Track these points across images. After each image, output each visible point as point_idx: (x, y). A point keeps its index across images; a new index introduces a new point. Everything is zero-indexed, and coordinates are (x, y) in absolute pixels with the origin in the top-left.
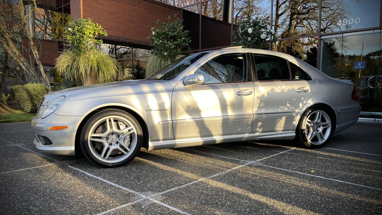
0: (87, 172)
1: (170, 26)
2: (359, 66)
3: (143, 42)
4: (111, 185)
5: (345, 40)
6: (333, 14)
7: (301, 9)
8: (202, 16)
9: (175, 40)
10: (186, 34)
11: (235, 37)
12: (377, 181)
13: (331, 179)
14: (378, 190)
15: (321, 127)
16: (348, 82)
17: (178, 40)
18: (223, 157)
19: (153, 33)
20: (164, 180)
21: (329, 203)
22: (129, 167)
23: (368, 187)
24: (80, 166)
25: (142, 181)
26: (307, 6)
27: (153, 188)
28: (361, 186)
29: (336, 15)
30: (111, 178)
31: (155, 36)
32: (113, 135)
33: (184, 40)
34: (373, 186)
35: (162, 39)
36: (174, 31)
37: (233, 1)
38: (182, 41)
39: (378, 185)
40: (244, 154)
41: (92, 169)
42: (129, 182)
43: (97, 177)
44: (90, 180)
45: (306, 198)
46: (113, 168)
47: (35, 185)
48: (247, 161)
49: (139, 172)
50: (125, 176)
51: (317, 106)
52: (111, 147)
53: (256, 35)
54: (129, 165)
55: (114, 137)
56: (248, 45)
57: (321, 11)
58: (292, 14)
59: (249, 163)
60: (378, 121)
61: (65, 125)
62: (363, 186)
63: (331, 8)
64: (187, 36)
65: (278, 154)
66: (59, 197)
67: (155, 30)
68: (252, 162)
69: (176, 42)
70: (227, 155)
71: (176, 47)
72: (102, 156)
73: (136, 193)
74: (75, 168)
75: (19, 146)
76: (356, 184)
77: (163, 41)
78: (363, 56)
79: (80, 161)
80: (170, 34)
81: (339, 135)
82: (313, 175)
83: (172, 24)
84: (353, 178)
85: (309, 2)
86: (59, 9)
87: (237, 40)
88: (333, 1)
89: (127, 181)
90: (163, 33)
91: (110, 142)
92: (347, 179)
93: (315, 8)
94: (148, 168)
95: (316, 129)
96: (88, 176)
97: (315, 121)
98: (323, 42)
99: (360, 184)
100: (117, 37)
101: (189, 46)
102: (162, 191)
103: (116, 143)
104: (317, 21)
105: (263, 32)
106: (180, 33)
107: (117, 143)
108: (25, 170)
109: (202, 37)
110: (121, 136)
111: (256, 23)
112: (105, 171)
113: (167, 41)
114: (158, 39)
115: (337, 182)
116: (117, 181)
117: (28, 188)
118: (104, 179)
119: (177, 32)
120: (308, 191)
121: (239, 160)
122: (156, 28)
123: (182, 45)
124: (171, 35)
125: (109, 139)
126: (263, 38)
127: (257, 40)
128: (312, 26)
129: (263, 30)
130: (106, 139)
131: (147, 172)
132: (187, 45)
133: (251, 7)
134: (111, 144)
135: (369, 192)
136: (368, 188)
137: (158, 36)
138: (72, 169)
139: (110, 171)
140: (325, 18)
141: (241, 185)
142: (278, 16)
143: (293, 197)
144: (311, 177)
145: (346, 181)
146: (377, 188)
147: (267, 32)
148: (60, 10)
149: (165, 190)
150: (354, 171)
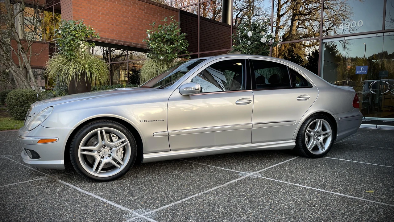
0: (78, 187)
1: (166, 28)
2: (361, 71)
3: (138, 44)
4: (103, 202)
5: (347, 43)
6: (336, 15)
7: (303, 10)
8: (201, 17)
9: (172, 43)
10: (183, 36)
11: (234, 40)
12: (377, 194)
13: (331, 192)
14: (379, 204)
15: (322, 136)
16: (350, 88)
17: (175, 44)
18: (221, 168)
19: (149, 36)
20: (158, 196)
21: (328, 219)
22: (123, 180)
23: (368, 200)
24: (71, 180)
25: (135, 197)
26: (309, 7)
27: (147, 204)
28: (361, 200)
29: (338, 16)
30: (103, 193)
31: (150, 39)
32: (105, 148)
33: (181, 44)
34: (374, 199)
35: (158, 42)
36: (171, 34)
37: (233, 1)
38: (179, 44)
39: (379, 198)
40: (242, 165)
41: (83, 183)
42: (122, 198)
43: (89, 193)
44: (81, 196)
45: (305, 214)
46: (105, 183)
47: (21, 202)
48: (246, 173)
49: (133, 187)
50: (118, 191)
51: (317, 114)
52: (103, 160)
53: (256, 39)
54: (122, 178)
55: (106, 149)
56: (248, 49)
57: (323, 12)
58: (294, 15)
59: (248, 175)
60: (380, 127)
61: (54, 138)
62: (363, 199)
63: (334, 9)
64: (184, 39)
65: (278, 164)
66: (46, 216)
67: (150, 33)
68: (251, 174)
69: (173, 45)
70: (226, 166)
71: (172, 51)
72: (93, 170)
73: (129, 210)
74: (65, 183)
75: (6, 157)
76: (356, 198)
77: (159, 44)
78: (366, 59)
79: (71, 174)
80: (166, 37)
81: (340, 143)
82: (312, 187)
83: (168, 26)
84: (354, 191)
85: (311, 2)
86: (49, 8)
87: (236, 44)
88: (335, 2)
89: (120, 197)
90: (160, 36)
91: (102, 155)
92: (348, 192)
93: (317, 8)
94: (143, 182)
95: (317, 138)
96: (79, 191)
97: (316, 129)
98: (325, 45)
99: (360, 198)
100: (110, 39)
101: (186, 49)
102: (156, 207)
103: (108, 156)
104: (319, 22)
105: (263, 35)
106: (178, 36)
107: (110, 156)
108: (12, 185)
109: (200, 39)
110: (113, 149)
111: (256, 26)
112: (97, 185)
113: (163, 44)
114: (154, 43)
115: (337, 195)
116: (109, 197)
117: (14, 207)
118: (95, 194)
119: (174, 35)
120: (308, 206)
121: (238, 172)
122: (152, 31)
123: (180, 48)
124: (168, 38)
125: (101, 152)
126: (263, 42)
127: (257, 44)
128: (314, 28)
129: (263, 33)
130: (98, 152)
131: (141, 186)
132: (185, 48)
133: (252, 7)
134: (103, 157)
135: (369, 206)
136: (368, 202)
137: (154, 39)
138: (62, 184)
139: (102, 186)
140: (328, 19)
141: (238, 199)
142: (279, 17)
143: (292, 213)
144: (311, 189)
145: (346, 194)
146: (378, 201)
147: (267, 35)
148: (50, 10)
149: (160, 207)
150: (355, 183)
